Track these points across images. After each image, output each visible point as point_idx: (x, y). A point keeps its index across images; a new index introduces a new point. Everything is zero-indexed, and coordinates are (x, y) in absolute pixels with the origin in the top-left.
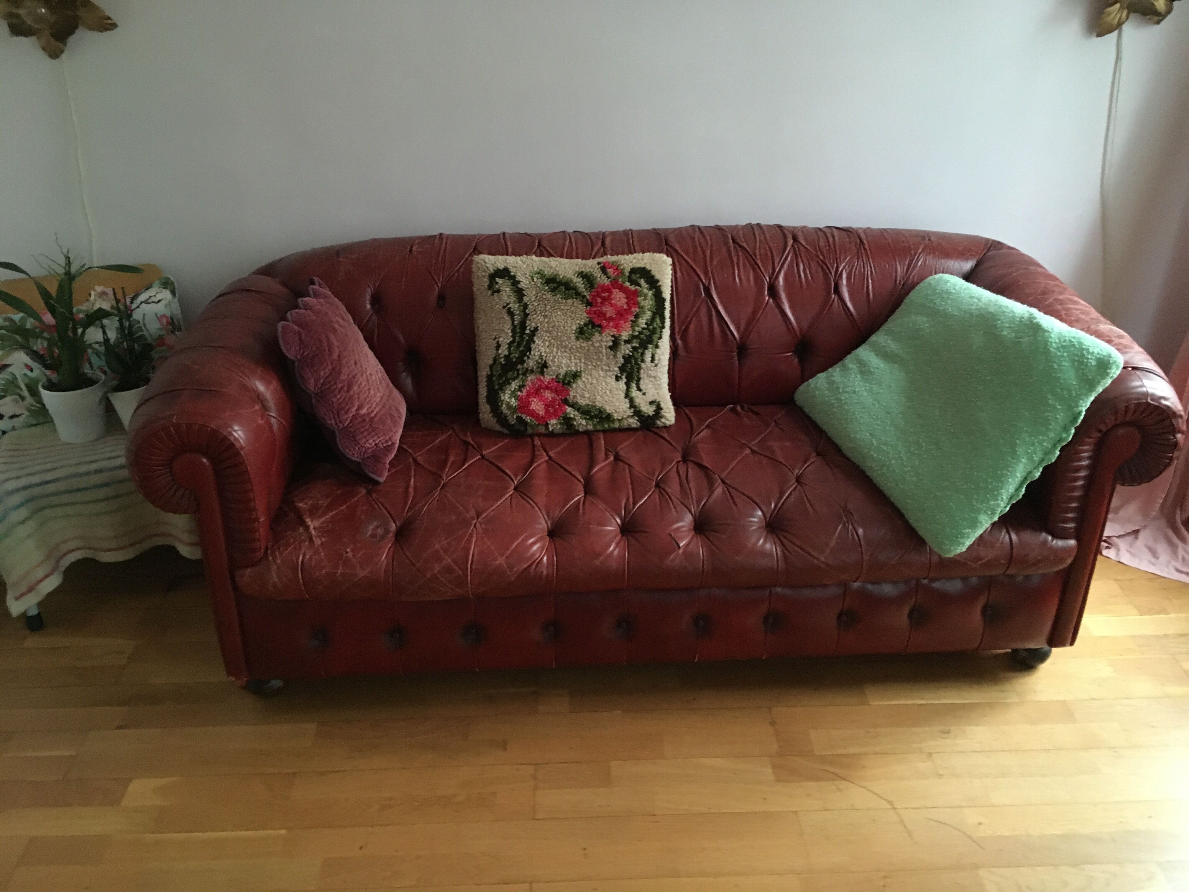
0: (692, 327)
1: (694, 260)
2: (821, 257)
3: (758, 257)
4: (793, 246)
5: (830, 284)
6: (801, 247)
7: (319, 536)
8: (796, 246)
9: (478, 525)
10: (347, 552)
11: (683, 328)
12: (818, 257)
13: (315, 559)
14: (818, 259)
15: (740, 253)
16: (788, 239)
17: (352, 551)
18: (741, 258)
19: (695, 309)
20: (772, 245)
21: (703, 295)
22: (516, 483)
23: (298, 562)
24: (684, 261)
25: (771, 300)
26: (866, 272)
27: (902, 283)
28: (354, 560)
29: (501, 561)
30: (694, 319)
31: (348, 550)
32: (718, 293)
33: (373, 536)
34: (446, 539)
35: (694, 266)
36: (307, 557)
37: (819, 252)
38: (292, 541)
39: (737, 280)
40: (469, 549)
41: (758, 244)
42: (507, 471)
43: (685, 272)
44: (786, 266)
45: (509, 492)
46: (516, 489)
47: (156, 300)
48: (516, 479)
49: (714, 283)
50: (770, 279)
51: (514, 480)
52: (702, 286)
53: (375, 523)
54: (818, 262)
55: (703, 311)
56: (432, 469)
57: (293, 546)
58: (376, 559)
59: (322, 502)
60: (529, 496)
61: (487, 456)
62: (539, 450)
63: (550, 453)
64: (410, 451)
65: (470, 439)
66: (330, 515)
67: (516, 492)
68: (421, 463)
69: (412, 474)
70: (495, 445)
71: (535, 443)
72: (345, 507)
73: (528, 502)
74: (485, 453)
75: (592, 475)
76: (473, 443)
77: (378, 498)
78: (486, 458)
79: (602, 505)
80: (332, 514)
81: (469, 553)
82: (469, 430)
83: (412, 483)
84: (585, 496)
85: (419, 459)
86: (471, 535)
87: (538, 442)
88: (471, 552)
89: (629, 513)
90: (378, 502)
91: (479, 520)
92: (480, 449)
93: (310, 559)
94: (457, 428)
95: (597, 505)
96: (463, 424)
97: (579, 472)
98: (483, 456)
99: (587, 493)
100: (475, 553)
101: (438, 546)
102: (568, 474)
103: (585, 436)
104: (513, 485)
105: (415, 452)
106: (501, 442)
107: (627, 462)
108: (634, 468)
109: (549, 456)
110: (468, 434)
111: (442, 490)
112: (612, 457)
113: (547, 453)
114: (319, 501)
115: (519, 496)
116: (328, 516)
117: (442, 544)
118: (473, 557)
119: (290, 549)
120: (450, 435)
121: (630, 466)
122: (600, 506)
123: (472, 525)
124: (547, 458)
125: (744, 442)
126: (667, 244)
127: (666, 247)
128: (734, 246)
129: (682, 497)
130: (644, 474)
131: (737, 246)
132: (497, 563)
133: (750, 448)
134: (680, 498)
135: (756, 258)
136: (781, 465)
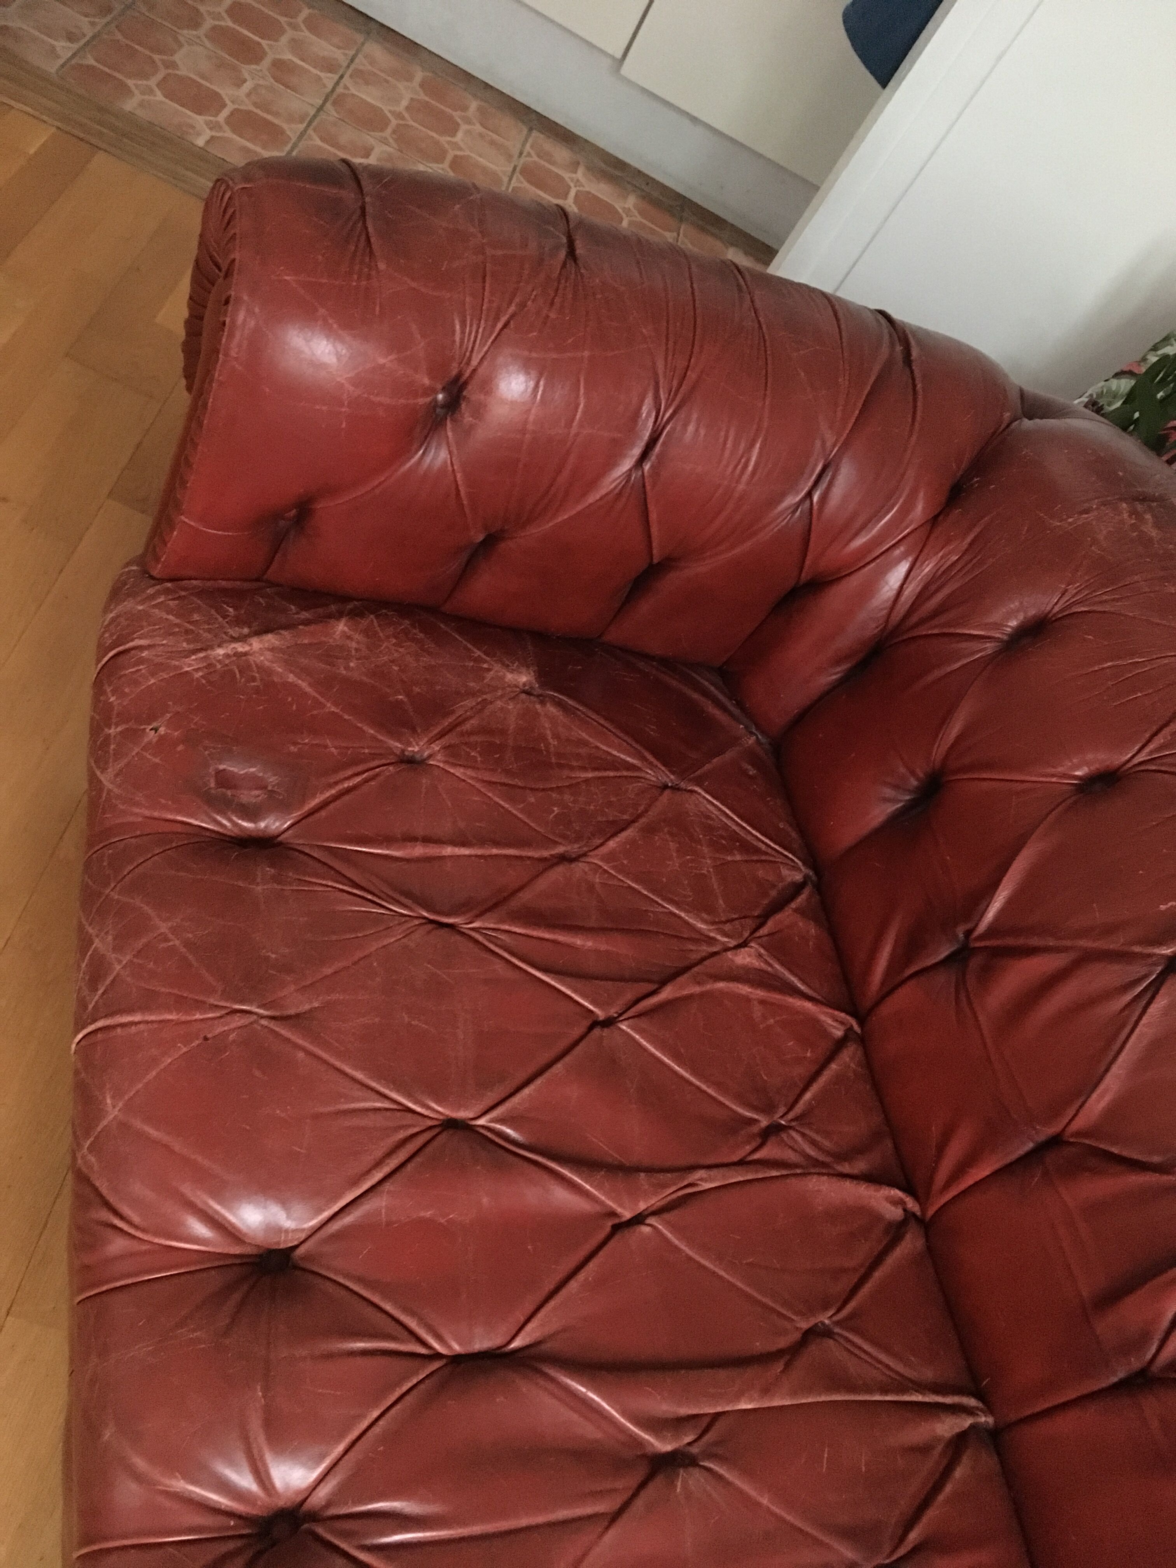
7: (210, 665)
9: (238, 1021)
10: (157, 728)
13: (138, 671)
17: (162, 738)
22: (481, 1122)
23: (132, 640)
28: (136, 750)
31: (162, 730)
33: (225, 780)
34: (187, 944)
36: (145, 654)
38: (196, 617)
40: (148, 1008)
45: (416, 1102)
46: (450, 1122)
48: (492, 1121)
51: (493, 1114)
53: (272, 779)
56: (525, 896)
57: (177, 621)
58: (139, 797)
59: (352, 664)
60: (410, 1167)
61: (606, 1032)
62: (664, 1186)
63: (651, 1220)
64: (612, 844)
65: (697, 989)
66: (300, 682)
67: (430, 1123)
68: (558, 873)
69: (495, 851)
70: (677, 1057)
71: (701, 1174)
72: (333, 709)
73: (378, 1164)
74: (623, 1027)
75: (546, 1376)
76: (666, 993)
77: (381, 778)
78: (597, 1031)
79: (381, 1423)
80: (304, 685)
81: (130, 1011)
82: (745, 989)
83: (448, 851)
84: (438, 1356)
85: (580, 867)
86: (199, 1005)
87: (706, 1181)
88: (137, 1018)
89: (346, 1535)
90: (358, 779)
91: (264, 1022)
92: (639, 1016)
93: (141, 661)
94: (745, 958)
95: (375, 1404)
96: (775, 977)
97: (555, 1325)
98: (609, 1022)
99: (456, 1359)
100: (133, 1029)
101: (164, 927)
102: (549, 1286)
103: (783, 1343)
104: (462, 1114)
105: (610, 857)
106: (695, 1072)
107: (639, 1503)
108: (601, 1536)
109: (639, 1219)
110: (721, 985)
111: (417, 922)
112: (665, 1446)
113: (657, 1212)
114: (357, 659)
115: (402, 1135)
116: (295, 679)
117: (170, 936)
118: (123, 1025)
119: (171, 617)
120: (711, 941)
121: (614, 1517)
122: (376, 1414)
123: (242, 1002)
124: (627, 1215)
132: (109, 1103)
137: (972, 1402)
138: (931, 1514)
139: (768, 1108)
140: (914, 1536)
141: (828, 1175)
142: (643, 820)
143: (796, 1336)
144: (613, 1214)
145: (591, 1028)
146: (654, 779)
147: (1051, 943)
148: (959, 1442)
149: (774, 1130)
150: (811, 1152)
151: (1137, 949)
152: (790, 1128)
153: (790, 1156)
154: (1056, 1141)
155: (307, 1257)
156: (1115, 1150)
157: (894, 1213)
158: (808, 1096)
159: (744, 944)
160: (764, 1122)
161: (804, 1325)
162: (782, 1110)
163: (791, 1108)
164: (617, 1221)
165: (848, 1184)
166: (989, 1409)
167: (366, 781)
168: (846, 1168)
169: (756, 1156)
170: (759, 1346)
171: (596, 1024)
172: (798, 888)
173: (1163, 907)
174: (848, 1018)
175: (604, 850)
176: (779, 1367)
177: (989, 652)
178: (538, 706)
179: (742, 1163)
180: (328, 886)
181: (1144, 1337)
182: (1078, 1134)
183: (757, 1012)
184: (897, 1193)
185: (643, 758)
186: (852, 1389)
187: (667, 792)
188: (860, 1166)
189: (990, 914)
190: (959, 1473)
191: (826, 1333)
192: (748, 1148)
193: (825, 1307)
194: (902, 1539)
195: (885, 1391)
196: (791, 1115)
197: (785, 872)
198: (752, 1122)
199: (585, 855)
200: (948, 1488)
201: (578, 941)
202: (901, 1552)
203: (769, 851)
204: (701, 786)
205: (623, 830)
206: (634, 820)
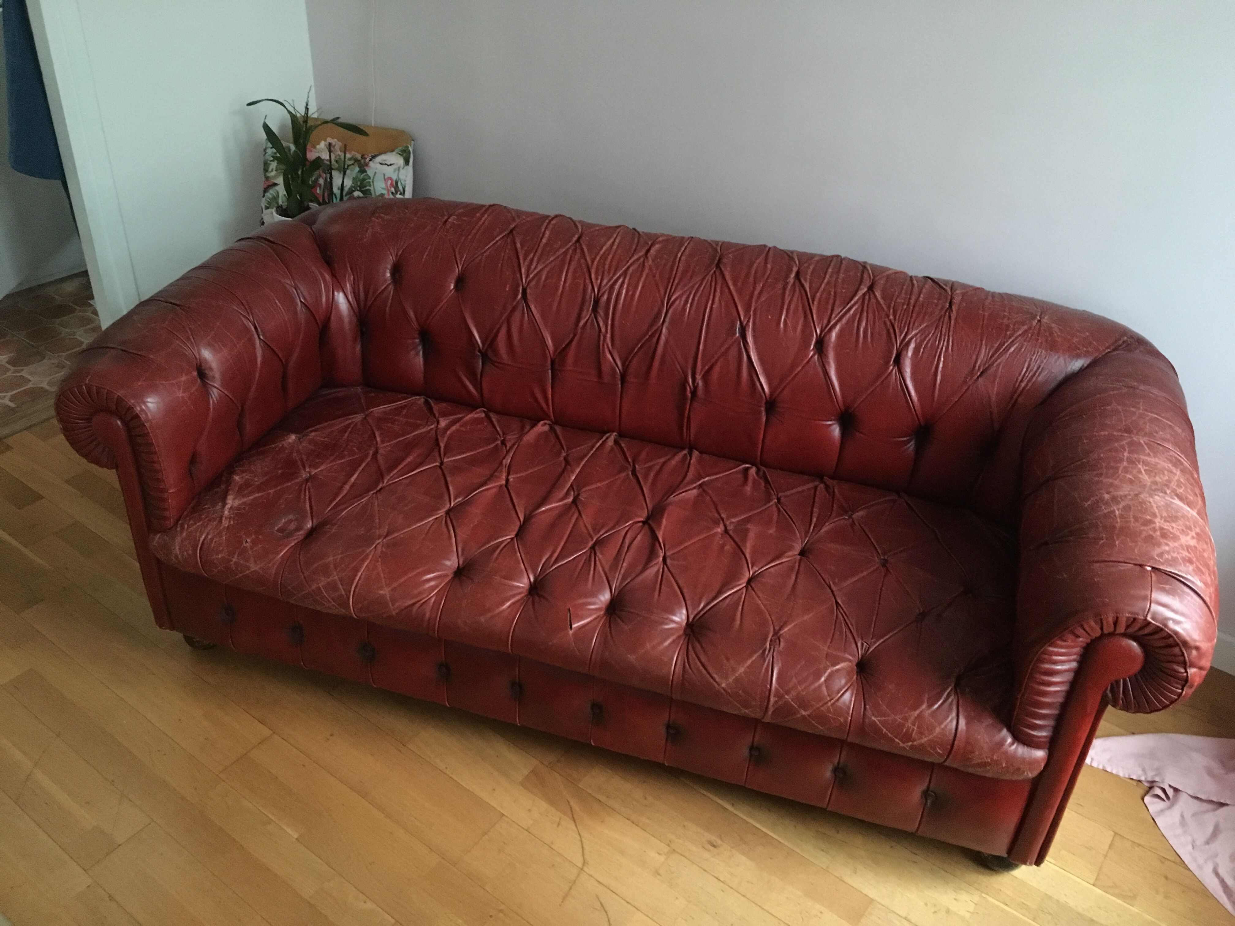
0: (717, 369)
1: (740, 292)
2: (891, 317)
3: (815, 303)
4: (864, 295)
5: (891, 353)
6: (873, 301)
7: (230, 518)
8: (867, 297)
9: (379, 547)
10: (246, 542)
11: (707, 367)
12: (888, 316)
13: (216, 541)
14: (887, 319)
15: (797, 293)
16: (862, 287)
17: (252, 542)
18: (795, 299)
19: (723, 349)
20: (839, 290)
21: (737, 335)
22: (452, 505)
23: (199, 540)
24: (727, 290)
25: (816, 357)
26: (940, 347)
27: (981, 370)
28: (250, 552)
29: (385, 592)
30: (722, 359)
31: (248, 540)
32: (755, 337)
33: (281, 530)
34: (342, 553)
35: (736, 299)
36: (209, 537)
37: (891, 311)
38: (204, 516)
39: (782, 325)
40: (358, 571)
41: (823, 286)
42: (451, 488)
43: (723, 304)
44: (844, 321)
46: (448, 513)
48: (454, 501)
49: (754, 323)
50: (821, 332)
51: (452, 501)
52: (738, 322)
53: (291, 517)
54: (885, 323)
55: (733, 352)
56: (383, 467)
57: (203, 522)
58: (271, 557)
59: (256, 480)
60: (455, 524)
61: (444, 465)
62: (502, 471)
63: (510, 477)
64: (378, 439)
65: (445, 439)
66: (255, 496)
67: (444, 515)
68: (379, 457)
69: (361, 468)
70: (464, 453)
71: (504, 461)
72: (273, 491)
73: (449, 531)
74: (445, 461)
75: (535, 515)
76: (442, 445)
77: (311, 488)
78: (443, 467)
79: (522, 554)
80: (257, 495)
81: (356, 576)
82: (454, 428)
83: (353, 479)
84: (513, 538)
85: (381, 451)
86: (367, 555)
87: (508, 461)
88: (359, 574)
89: (545, 572)
90: (307, 493)
91: (384, 541)
92: (445, 455)
93: (212, 539)
94: (443, 423)
95: (516, 552)
96: (454, 419)
97: (523, 510)
98: (442, 463)
99: (517, 535)
100: (363, 577)
101: (331, 558)
102: (511, 507)
103: (563, 464)
104: (447, 507)
105: (383, 442)
106: (472, 451)
107: (581, 510)
108: (583, 519)
109: (507, 480)
110: (448, 433)
111: (374, 496)
112: (570, 499)
114: (255, 478)
115: (444, 522)
116: (252, 497)
117: (336, 558)
118: (359, 580)
119: (198, 524)
120: (431, 429)
121: (580, 515)
122: (519, 554)
123: (373, 544)
124: (504, 482)
125: (723, 516)
126: (718, 266)
127: (715, 269)
128: (794, 283)
129: (610, 568)
130: (590, 528)
131: (797, 284)
132: (381, 592)
133: (725, 525)
134: (607, 568)
135: (813, 303)
136: (743, 557)
137: (608, 435)
138: (628, 454)
139: (496, 439)
140: (630, 460)
141: (525, 435)
142: (374, 428)
143: (564, 461)
144: (501, 484)
146: (360, 419)
147: (498, 326)
148: (616, 442)
149: (503, 443)
150: (516, 435)
151: (515, 303)
152: (505, 437)
153: (513, 442)
154: (553, 362)
155: (464, 562)
156: (564, 346)
157: (546, 428)
158: (498, 429)
159: (438, 422)
160: (499, 442)
161: (562, 458)
162: (498, 436)
163: (499, 435)
164: (504, 486)
165: (532, 431)
166: (613, 432)
167: (309, 492)
168: (526, 430)
169: (508, 448)
170: (560, 470)
171: (440, 467)
172: (426, 402)
173: (507, 289)
174: (481, 409)
175: (379, 442)
176: (569, 467)
177: (393, 288)
178: (308, 437)
179: (508, 452)
180: (344, 513)
181: (613, 369)
182: (554, 353)
183: (463, 429)
184: (542, 422)
185: (350, 419)
186: (586, 456)
187: (367, 418)
188: (528, 427)
189: (479, 341)
190: (623, 445)
191: (568, 455)
192: (504, 448)
193: (561, 452)
194: (628, 463)
195: (592, 450)
196: (501, 436)
197: (419, 402)
198: (497, 445)
199: (377, 448)
200: (625, 449)
202: (632, 464)
203: (407, 402)
204: (370, 409)
205: (374, 435)
206: (372, 430)
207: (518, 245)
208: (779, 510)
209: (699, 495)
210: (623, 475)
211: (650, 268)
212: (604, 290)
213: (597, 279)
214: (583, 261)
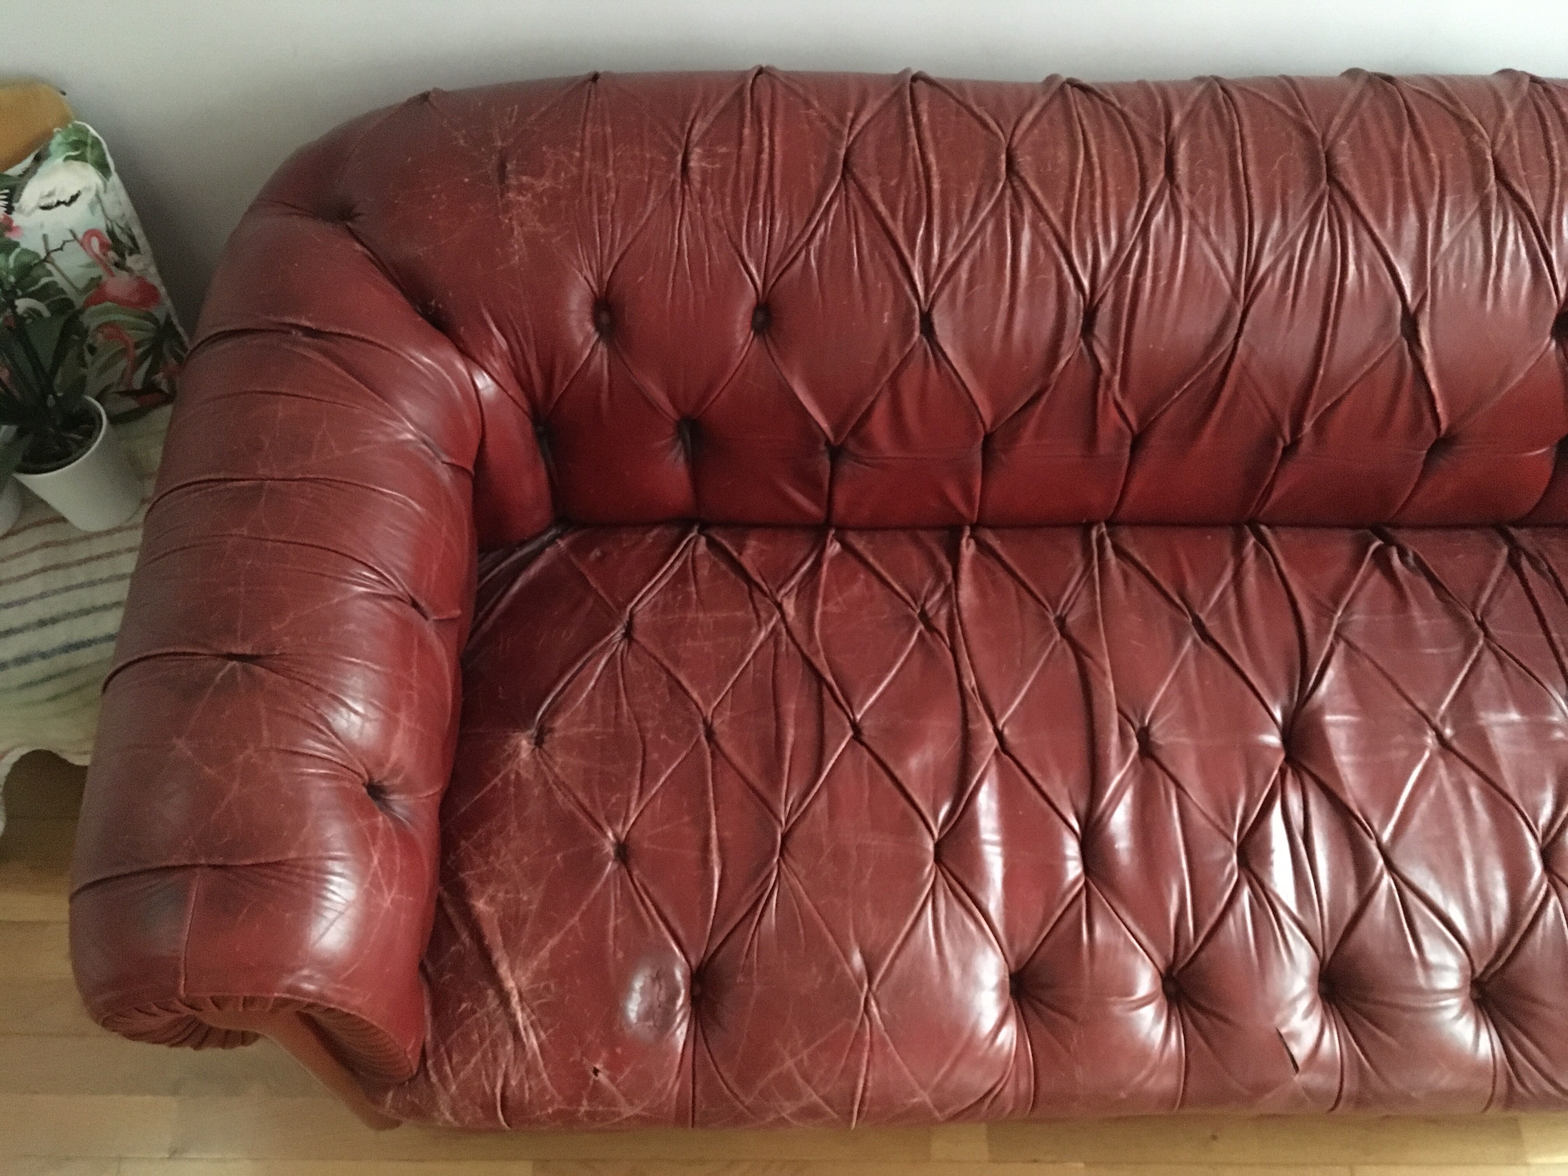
0: (1344, 407)
1: (1396, 240)
7: (534, 1025)
10: (596, 1072)
11: (1327, 404)
13: (530, 1088)
17: (608, 1066)
18: (1510, 234)
19: (1364, 367)
21: (1398, 335)
22: (937, 834)
23: (494, 1094)
24: (1369, 241)
25: (1553, 347)
28: (612, 1088)
29: (922, 1097)
30: (1358, 388)
31: (598, 1066)
32: (1433, 332)
34: (807, 1044)
35: (1391, 255)
36: (513, 1083)
38: (475, 1037)
39: (1489, 298)
40: (855, 1074)
41: (1557, 190)
42: (914, 796)
43: (1365, 274)
45: (927, 880)
46: (938, 860)
47: (67, 198)
48: (936, 826)
49: (1432, 305)
50: (1565, 294)
52: (1399, 309)
53: (644, 972)
55: (1387, 370)
56: (751, 776)
57: (479, 1054)
58: (658, 1085)
59: (525, 898)
60: (971, 889)
61: (865, 732)
62: (977, 712)
63: (999, 726)
64: (695, 695)
65: (822, 653)
66: (548, 946)
67: (939, 873)
68: (724, 744)
69: (712, 795)
70: (878, 682)
72: (576, 918)
73: (969, 911)
74: (858, 717)
75: (1102, 813)
77: (646, 882)
78: (865, 739)
79: (1127, 924)
80: (552, 943)
81: (855, 1085)
82: (818, 615)
84: (1086, 884)
85: (718, 726)
86: (859, 1035)
88: (861, 1081)
89: (1185, 951)
90: (647, 901)
91: (874, 987)
92: (849, 702)
93: (521, 1084)
94: (790, 608)
96: (802, 587)
97: (1067, 801)
98: (855, 726)
99: (1087, 872)
100: (870, 1084)
101: (790, 1063)
102: (1045, 805)
103: (1070, 653)
104: (931, 847)
105: (706, 697)
106: (889, 670)
107: (1172, 769)
108: (1189, 796)
109: (999, 734)
110: (817, 635)
111: (784, 866)
112: (1135, 744)
113: (994, 722)
114: (518, 893)
115: (948, 891)
116: (545, 950)
117: (799, 1057)
118: (864, 1092)
119: (473, 1060)
120: (777, 631)
121: (1178, 785)
122: (1124, 929)
123: (859, 1004)
124: (996, 743)
125: (1422, 705)
126: (1331, 179)
127: (1328, 188)
128: (1498, 191)
129: (1300, 907)
130: (1212, 815)
131: (1506, 195)
132: (916, 1100)
133: (1435, 729)
134: (1294, 910)
135: (1549, 240)
136: (1511, 806)
137: (1095, 533)
138: (1163, 583)
140: (1175, 598)
141: (957, 589)
142: (667, 663)
143: (1065, 642)
144: (996, 751)
145: (863, 743)
146: (622, 645)
147: (871, 398)
148: (1118, 550)
150: (937, 596)
151: (906, 349)
152: (923, 606)
153: (944, 612)
154: (988, 438)
156: (1016, 409)
157: (974, 547)
158: (897, 587)
159: (779, 606)
160: (921, 627)
161: (1058, 636)
162: (910, 610)
163: (908, 604)
164: (1000, 750)
165: (961, 573)
166: (1098, 522)
167: (648, 893)
168: (950, 575)
170: (1073, 669)
171: (859, 740)
173: (886, 321)
174: (827, 533)
175: (700, 703)
176: (1088, 661)
177: (605, 350)
178: (556, 735)
179: (954, 650)
180: (753, 935)
181: (1119, 433)
182: (993, 425)
183: (834, 609)
184: (963, 542)
185: (602, 650)
187: (637, 636)
188: (943, 560)
189: (825, 425)
190: (1136, 556)
191: (1061, 620)
193: (1045, 617)
194: (1177, 606)
195: (1094, 589)
196: (913, 605)
197: (700, 551)
199: (705, 721)
200: (1148, 567)
201: (790, 739)
202: (1185, 609)
203: (682, 559)
205: (679, 683)
206: (668, 671)
207: (882, 208)
208: (1496, 653)
209: (1349, 660)
210: (1188, 643)
211: (1192, 215)
212: (1105, 288)
213: (1084, 263)
214: (1043, 225)
